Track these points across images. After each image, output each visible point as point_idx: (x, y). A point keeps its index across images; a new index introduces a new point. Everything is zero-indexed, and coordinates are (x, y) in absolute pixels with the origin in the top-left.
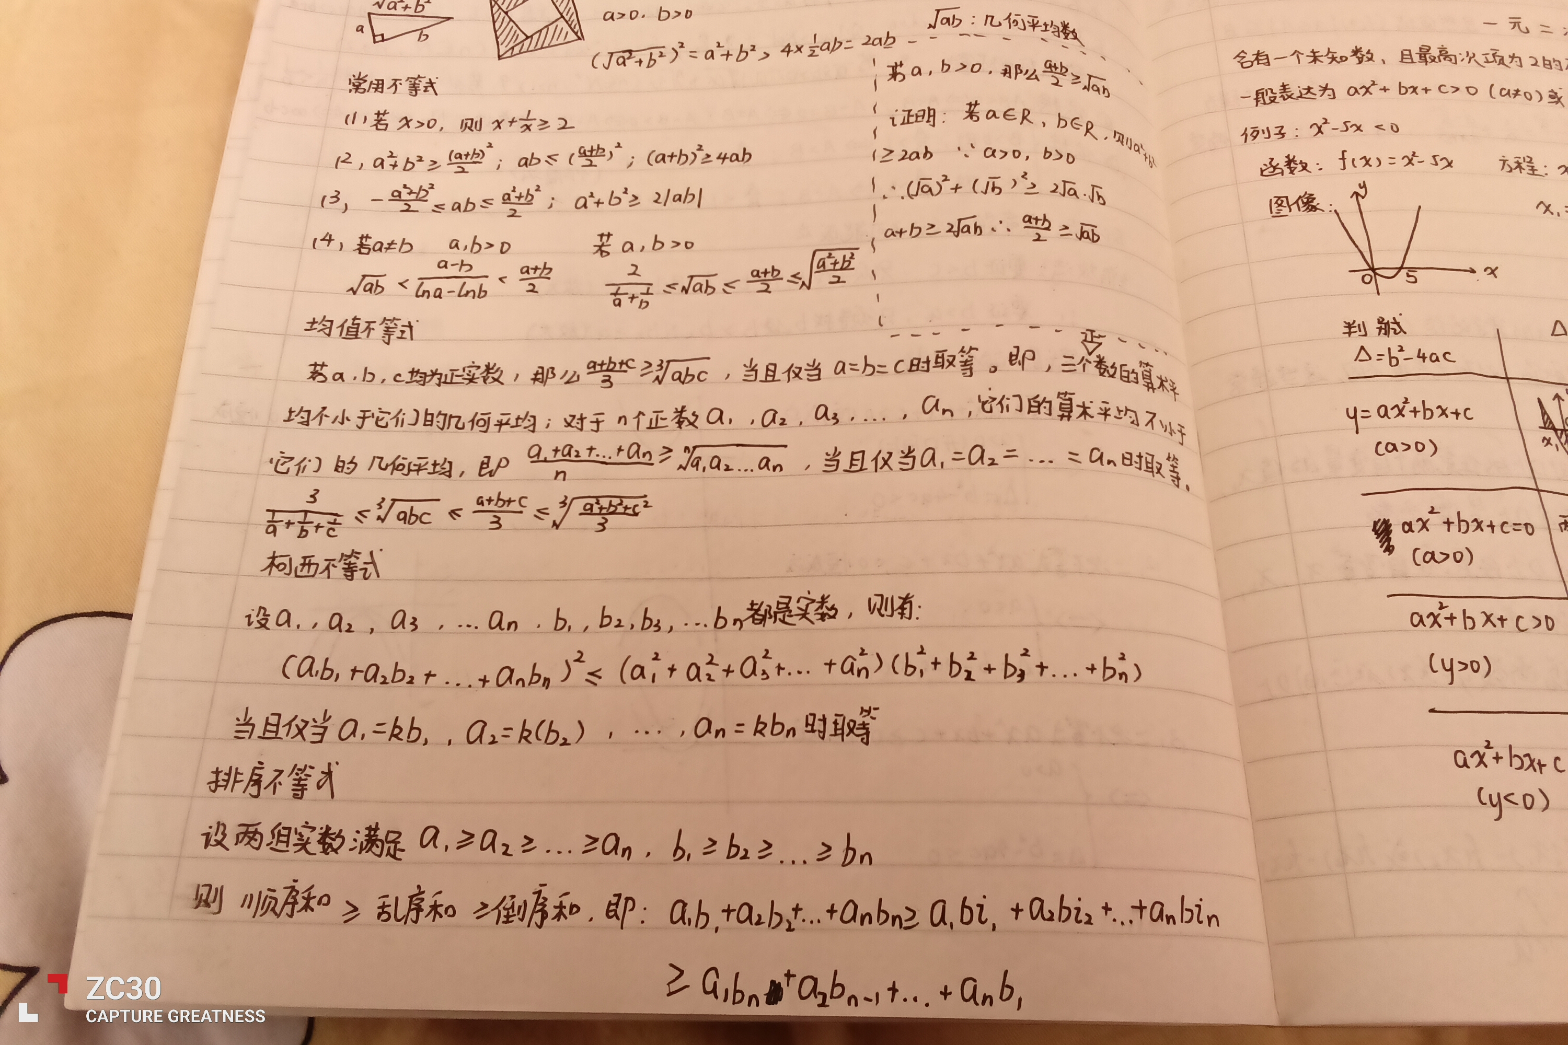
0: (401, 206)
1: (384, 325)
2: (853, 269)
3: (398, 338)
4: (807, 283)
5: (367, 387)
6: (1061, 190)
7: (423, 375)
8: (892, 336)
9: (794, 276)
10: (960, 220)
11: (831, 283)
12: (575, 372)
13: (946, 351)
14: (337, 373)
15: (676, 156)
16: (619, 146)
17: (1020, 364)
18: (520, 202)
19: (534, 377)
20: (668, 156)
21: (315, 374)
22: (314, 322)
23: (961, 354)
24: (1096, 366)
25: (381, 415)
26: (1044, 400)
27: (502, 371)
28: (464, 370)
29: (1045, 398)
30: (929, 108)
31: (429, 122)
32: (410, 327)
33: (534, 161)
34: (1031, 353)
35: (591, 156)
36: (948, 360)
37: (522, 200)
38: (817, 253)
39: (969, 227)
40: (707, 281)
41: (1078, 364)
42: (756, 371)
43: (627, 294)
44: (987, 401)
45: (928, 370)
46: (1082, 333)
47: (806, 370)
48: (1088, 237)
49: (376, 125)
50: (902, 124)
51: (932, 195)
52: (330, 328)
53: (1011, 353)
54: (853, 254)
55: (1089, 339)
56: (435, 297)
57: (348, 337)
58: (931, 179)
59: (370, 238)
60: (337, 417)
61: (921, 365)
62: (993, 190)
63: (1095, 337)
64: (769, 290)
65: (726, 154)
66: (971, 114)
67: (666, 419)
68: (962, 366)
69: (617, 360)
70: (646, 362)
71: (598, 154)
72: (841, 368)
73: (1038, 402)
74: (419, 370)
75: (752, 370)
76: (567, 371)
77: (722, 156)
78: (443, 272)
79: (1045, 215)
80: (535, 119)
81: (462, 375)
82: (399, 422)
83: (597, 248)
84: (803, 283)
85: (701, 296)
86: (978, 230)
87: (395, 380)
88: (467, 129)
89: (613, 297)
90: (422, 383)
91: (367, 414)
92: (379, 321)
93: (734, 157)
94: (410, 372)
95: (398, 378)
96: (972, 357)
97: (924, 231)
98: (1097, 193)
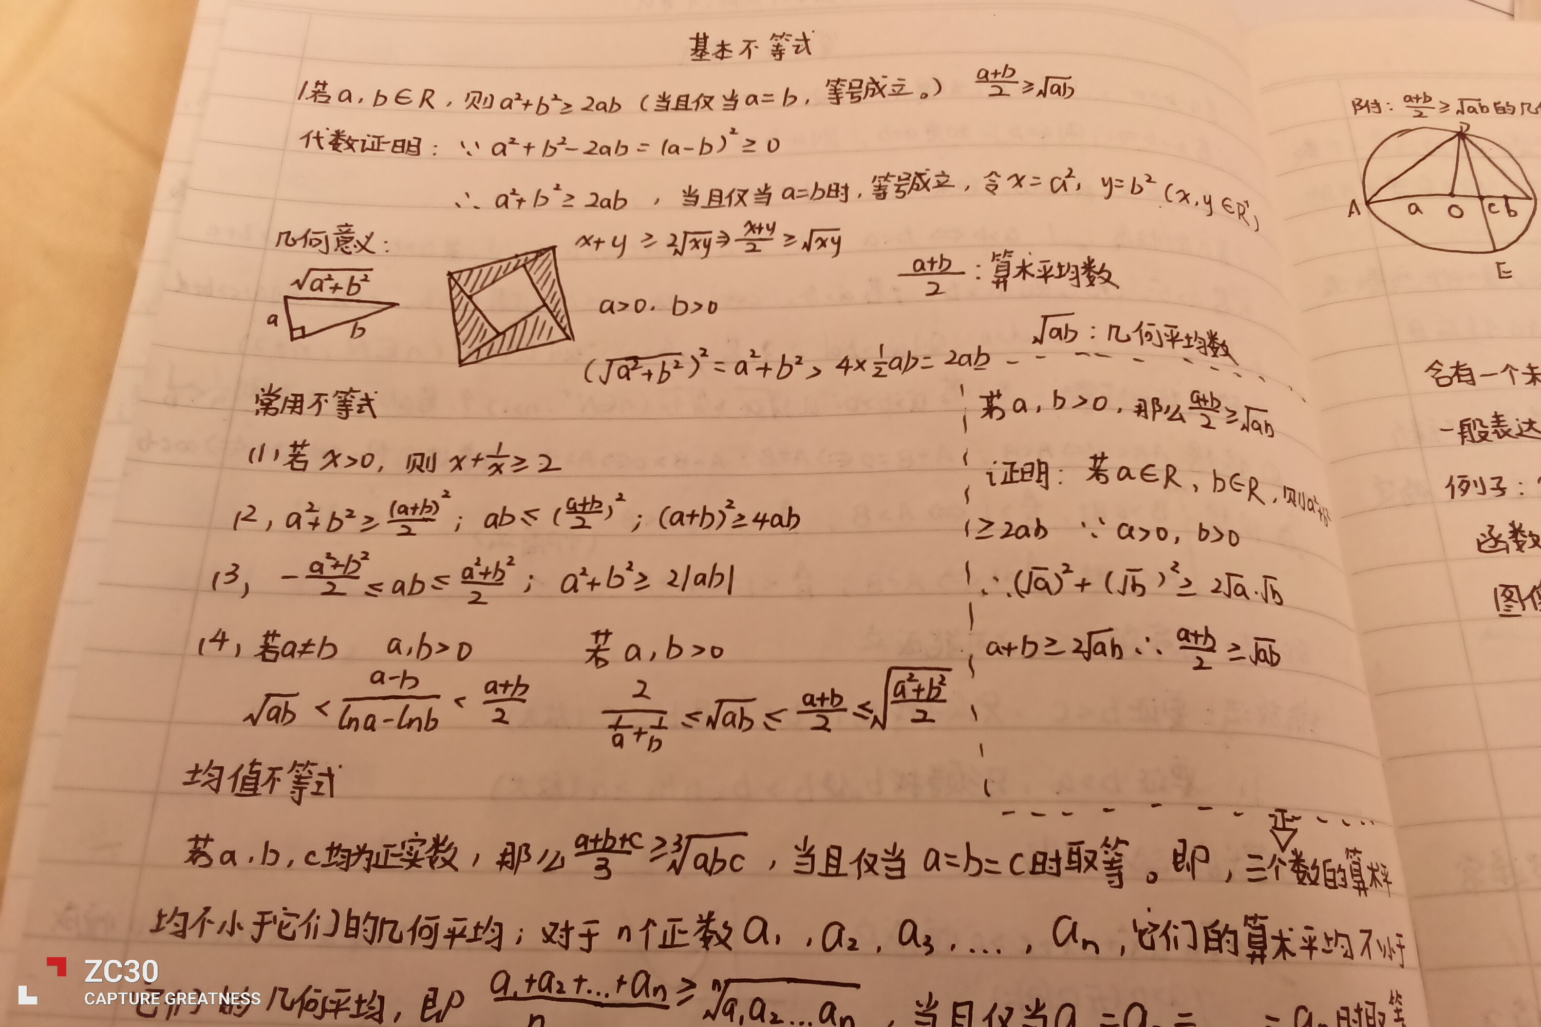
0: (322, 585)
1: (294, 773)
2: (944, 701)
3: (313, 793)
4: (881, 720)
5: (268, 872)
6: (1224, 588)
7: (346, 854)
8: (1005, 813)
9: (862, 707)
10: (1090, 634)
11: (914, 721)
12: (559, 853)
13: (1082, 842)
14: (227, 852)
15: (698, 515)
16: (620, 498)
17: (1188, 870)
18: (486, 581)
19: (500, 858)
20: (688, 516)
21: (196, 854)
22: (196, 771)
23: (1105, 849)
24: (1293, 870)
25: (287, 920)
26: (1226, 930)
27: (456, 849)
28: (403, 847)
29: (1227, 926)
30: (1038, 460)
31: (364, 457)
32: (330, 775)
33: (507, 519)
34: (1203, 851)
35: (583, 512)
36: (1086, 858)
37: (489, 579)
38: (893, 671)
39: (1103, 645)
40: (742, 709)
41: (1269, 868)
42: (813, 857)
43: (631, 727)
44: (1147, 929)
45: (1058, 874)
46: (1271, 816)
47: (883, 860)
48: (1266, 660)
49: (291, 463)
50: (1003, 483)
51: (1050, 593)
52: (219, 779)
53: (1175, 851)
54: (943, 678)
55: (1280, 825)
56: (366, 728)
57: (243, 792)
58: (1046, 569)
59: (279, 635)
60: (225, 923)
61: (1048, 863)
62: (1134, 589)
63: (1288, 820)
64: (828, 726)
65: (765, 515)
66: (1097, 473)
67: (685, 932)
68: (1106, 868)
69: (617, 833)
70: (658, 838)
71: (593, 509)
72: (932, 860)
73: (1218, 932)
74: (340, 845)
75: (807, 855)
76: (547, 851)
77: (760, 518)
78: (379, 690)
79: (1206, 628)
80: (508, 456)
81: (401, 855)
82: (311, 931)
83: (591, 654)
84: (876, 718)
85: (731, 732)
86: (1117, 649)
87: (307, 861)
88: (415, 469)
89: (613, 732)
90: (344, 866)
91: (268, 918)
92: (288, 766)
93: (776, 521)
94: (327, 849)
95: (311, 859)
96: (1120, 855)
97: (1042, 650)
98: (1271, 586)
